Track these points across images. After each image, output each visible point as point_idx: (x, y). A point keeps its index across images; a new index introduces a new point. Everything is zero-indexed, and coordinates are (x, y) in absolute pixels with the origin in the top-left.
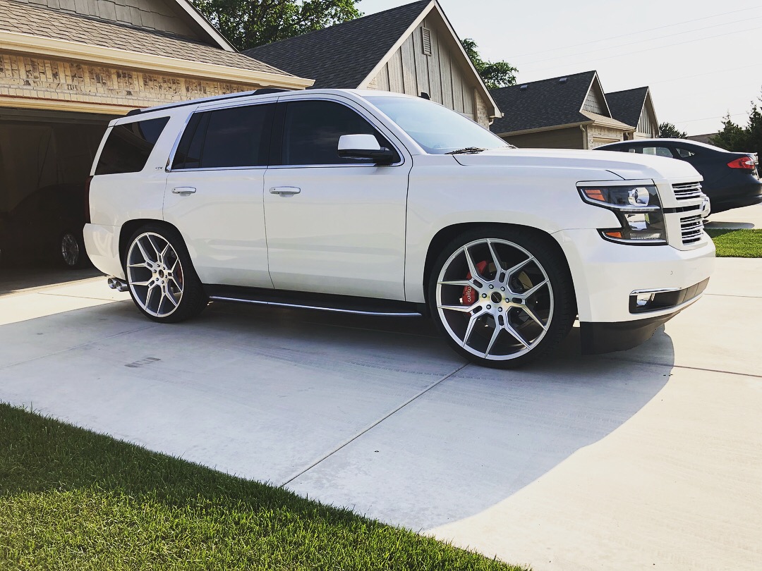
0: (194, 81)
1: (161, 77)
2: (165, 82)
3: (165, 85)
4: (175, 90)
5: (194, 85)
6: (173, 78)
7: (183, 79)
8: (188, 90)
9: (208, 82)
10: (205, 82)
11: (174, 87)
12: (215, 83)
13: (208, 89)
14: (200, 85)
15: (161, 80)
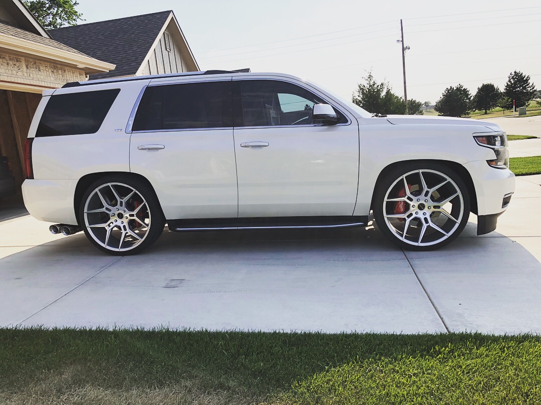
0: (31, 60)
1: (7, 55)
2: (10, 60)
3: (11, 62)
4: (18, 67)
5: (32, 64)
6: (17, 57)
7: (23, 58)
8: (27, 68)
9: (41, 62)
10: (39, 61)
11: (18, 64)
12: (46, 63)
13: (41, 68)
14: (35, 63)
15: (7, 58)
